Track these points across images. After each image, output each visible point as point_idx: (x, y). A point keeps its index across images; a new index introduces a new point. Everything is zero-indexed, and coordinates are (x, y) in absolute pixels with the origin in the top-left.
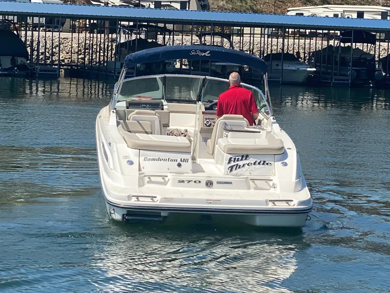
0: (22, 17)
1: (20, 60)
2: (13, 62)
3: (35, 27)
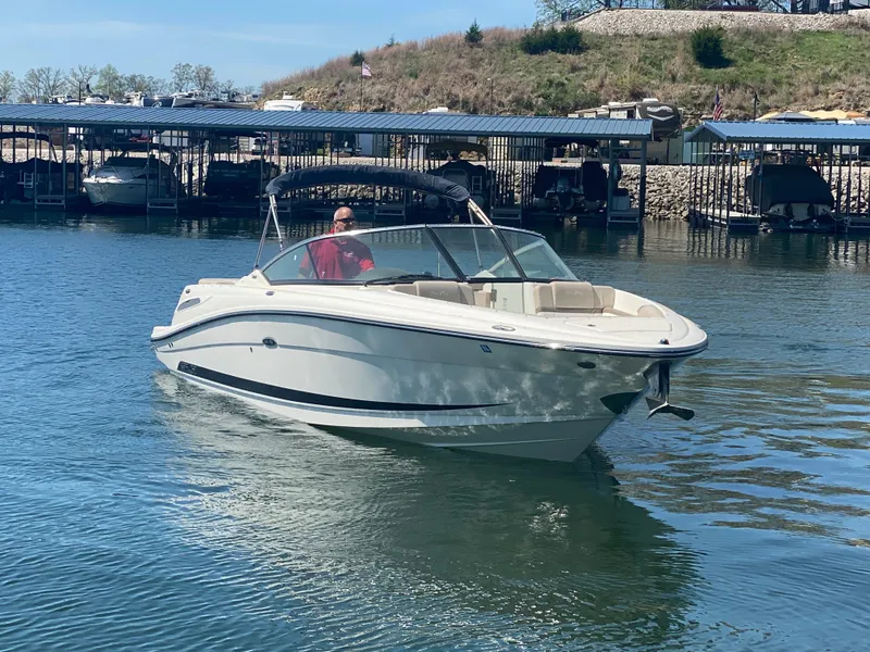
0: (825, 146)
1: (821, 209)
2: (811, 211)
3: (845, 160)
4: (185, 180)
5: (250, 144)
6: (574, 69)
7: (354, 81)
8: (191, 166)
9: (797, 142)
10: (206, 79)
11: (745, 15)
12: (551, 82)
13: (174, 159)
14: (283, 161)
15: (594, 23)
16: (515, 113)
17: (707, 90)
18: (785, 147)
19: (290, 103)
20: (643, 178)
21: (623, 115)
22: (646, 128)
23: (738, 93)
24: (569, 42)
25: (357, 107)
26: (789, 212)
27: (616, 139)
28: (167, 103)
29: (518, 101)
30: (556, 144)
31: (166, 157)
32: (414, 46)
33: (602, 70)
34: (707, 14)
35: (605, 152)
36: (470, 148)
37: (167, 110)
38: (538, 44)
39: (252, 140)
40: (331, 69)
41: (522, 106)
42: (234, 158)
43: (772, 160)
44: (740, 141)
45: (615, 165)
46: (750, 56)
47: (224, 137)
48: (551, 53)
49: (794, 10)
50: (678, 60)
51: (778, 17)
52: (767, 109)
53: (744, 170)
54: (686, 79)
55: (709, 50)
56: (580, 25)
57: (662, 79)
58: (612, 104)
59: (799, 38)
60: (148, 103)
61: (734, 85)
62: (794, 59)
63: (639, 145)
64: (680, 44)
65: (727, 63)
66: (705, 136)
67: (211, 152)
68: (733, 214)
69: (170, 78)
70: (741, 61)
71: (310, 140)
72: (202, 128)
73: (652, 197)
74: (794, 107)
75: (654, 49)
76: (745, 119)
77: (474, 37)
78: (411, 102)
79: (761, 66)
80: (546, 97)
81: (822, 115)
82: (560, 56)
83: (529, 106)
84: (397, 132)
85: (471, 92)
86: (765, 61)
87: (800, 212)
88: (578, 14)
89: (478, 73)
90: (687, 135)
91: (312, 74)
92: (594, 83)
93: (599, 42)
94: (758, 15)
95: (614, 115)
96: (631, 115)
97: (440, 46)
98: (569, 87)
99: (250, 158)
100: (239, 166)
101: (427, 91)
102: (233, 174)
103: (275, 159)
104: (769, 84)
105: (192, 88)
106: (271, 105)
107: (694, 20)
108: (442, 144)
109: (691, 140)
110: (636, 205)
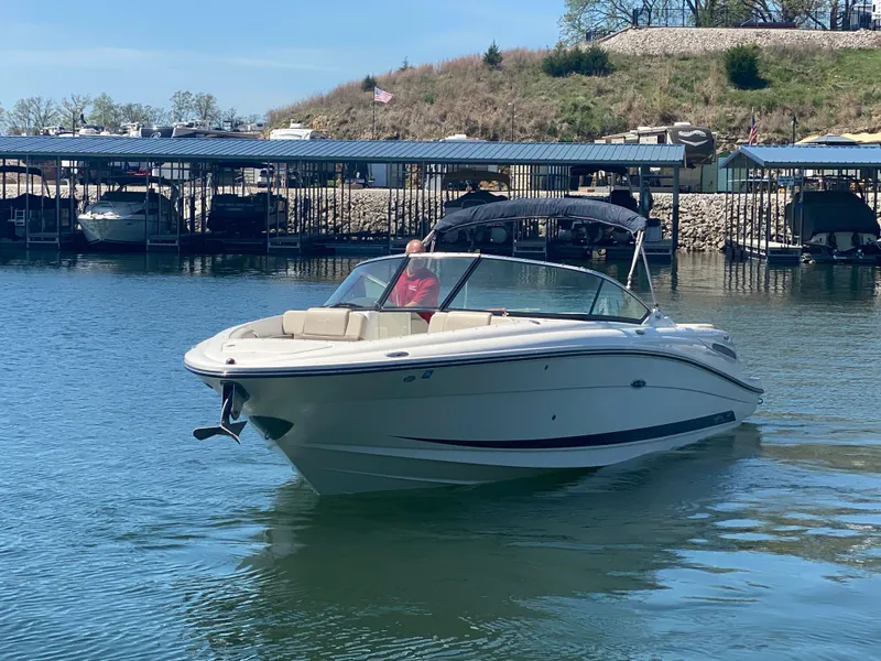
0: (869, 170)
1: (866, 238)
4: (187, 215)
5: (255, 175)
6: (600, 92)
7: (366, 107)
8: (193, 199)
9: (840, 167)
10: (208, 107)
11: (781, 32)
12: (576, 106)
13: (175, 193)
14: (291, 194)
15: (621, 43)
16: (538, 139)
17: (742, 113)
18: (827, 172)
19: (296, 132)
20: (676, 207)
21: (653, 140)
22: (678, 154)
23: (775, 116)
24: (594, 64)
25: (369, 135)
26: (832, 241)
27: (646, 165)
28: (167, 133)
29: (541, 127)
30: (581, 173)
31: (166, 191)
32: (430, 69)
33: (630, 93)
34: (741, 32)
35: (634, 180)
36: (490, 177)
37: (167, 141)
38: (562, 66)
39: (258, 171)
40: (341, 95)
41: (545, 132)
42: (239, 191)
43: (813, 187)
44: (779, 166)
45: (646, 194)
46: (787, 75)
47: (227, 169)
48: (576, 75)
49: (834, 27)
50: (711, 81)
51: (818, 34)
52: (806, 132)
53: (783, 198)
54: (720, 101)
55: (743, 71)
56: (606, 45)
57: (694, 102)
58: (642, 129)
59: (839, 56)
60: (147, 134)
61: (771, 107)
62: (834, 79)
63: (670, 172)
64: (713, 63)
65: (763, 84)
66: (741, 161)
67: (215, 185)
68: (773, 245)
69: (169, 107)
70: (778, 81)
71: (318, 171)
72: (204, 159)
73: (685, 228)
74: (835, 130)
75: (685, 69)
76: (783, 143)
77: (493, 58)
78: (427, 128)
79: (800, 87)
80: (571, 122)
81: (866, 138)
82: (585, 79)
83: (553, 132)
84: (412, 161)
85: (491, 118)
86: (803, 81)
87: (844, 241)
88: (604, 34)
89: (499, 98)
90: (722, 161)
91: (321, 101)
92: (622, 107)
93: (627, 63)
94: (796, 32)
95: (643, 140)
96: (661, 140)
97: (457, 69)
98: (595, 111)
99: (255, 190)
100: (244, 199)
101: (443, 117)
102: (237, 209)
103: (282, 192)
104: (808, 106)
105: (192, 117)
106: (277, 134)
107: (727, 38)
108: (461, 174)
109: (727, 166)
110: (668, 236)
